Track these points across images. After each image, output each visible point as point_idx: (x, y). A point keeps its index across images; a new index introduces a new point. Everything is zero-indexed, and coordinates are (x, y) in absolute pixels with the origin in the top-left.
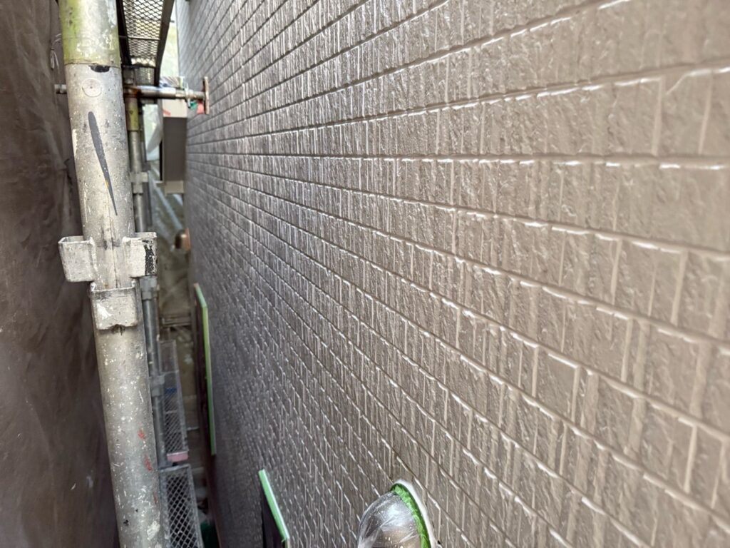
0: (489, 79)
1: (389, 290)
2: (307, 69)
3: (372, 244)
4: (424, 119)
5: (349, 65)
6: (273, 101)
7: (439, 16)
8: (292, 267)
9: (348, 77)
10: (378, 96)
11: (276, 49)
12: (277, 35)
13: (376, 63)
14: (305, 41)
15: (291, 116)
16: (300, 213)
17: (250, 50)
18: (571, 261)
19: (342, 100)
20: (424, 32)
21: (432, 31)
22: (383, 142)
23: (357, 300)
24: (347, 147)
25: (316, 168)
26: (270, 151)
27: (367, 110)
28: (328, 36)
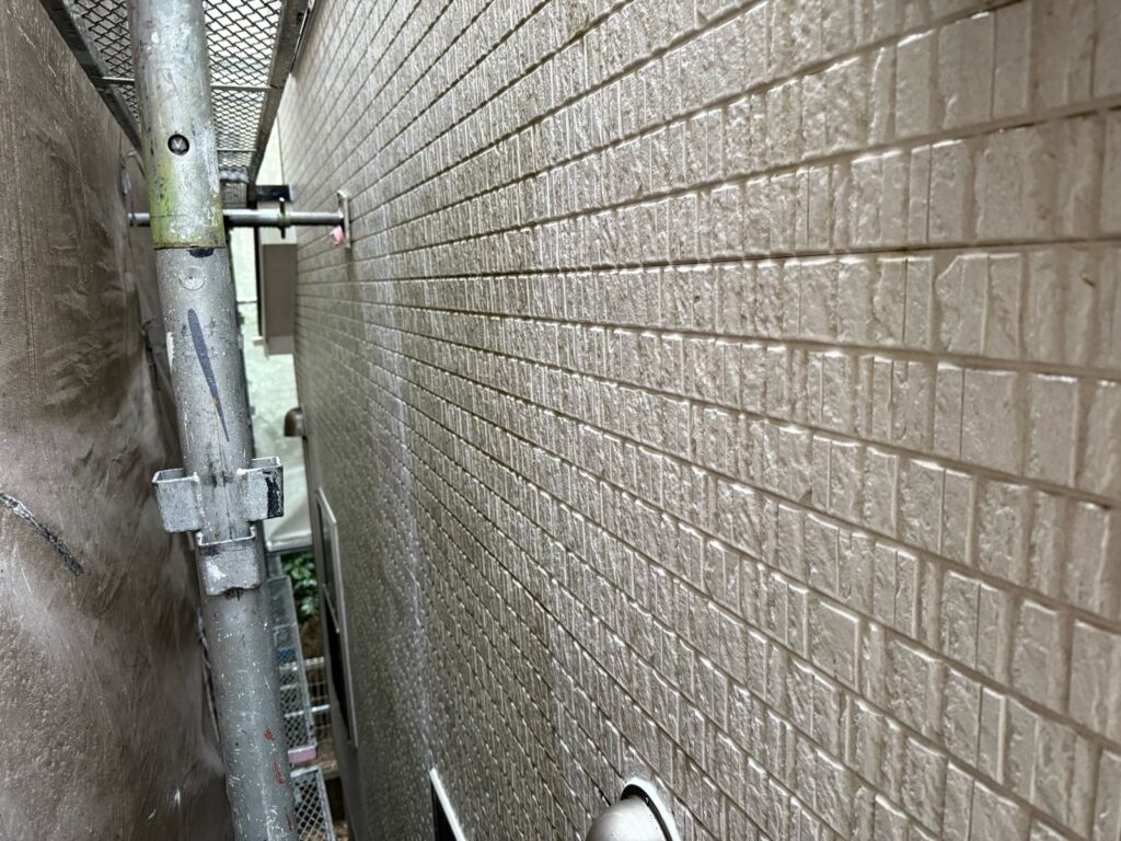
0: (722, 236)
1: (605, 508)
2: (477, 195)
3: (578, 443)
4: (641, 281)
5: (535, 197)
6: (429, 235)
7: (654, 146)
8: (465, 470)
9: (535, 214)
10: (576, 243)
11: (429, 161)
12: (430, 143)
13: (573, 199)
14: (472, 156)
15: (456, 257)
16: (473, 393)
17: (391, 159)
18: (840, 480)
19: (528, 244)
20: (635, 165)
21: (646, 166)
22: (587, 305)
23: (561, 520)
24: (537, 307)
25: (495, 333)
26: (427, 304)
27: (562, 260)
28: (503, 153)
